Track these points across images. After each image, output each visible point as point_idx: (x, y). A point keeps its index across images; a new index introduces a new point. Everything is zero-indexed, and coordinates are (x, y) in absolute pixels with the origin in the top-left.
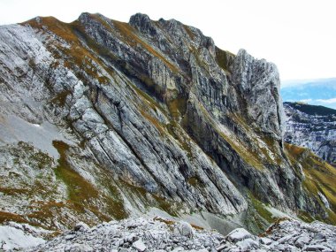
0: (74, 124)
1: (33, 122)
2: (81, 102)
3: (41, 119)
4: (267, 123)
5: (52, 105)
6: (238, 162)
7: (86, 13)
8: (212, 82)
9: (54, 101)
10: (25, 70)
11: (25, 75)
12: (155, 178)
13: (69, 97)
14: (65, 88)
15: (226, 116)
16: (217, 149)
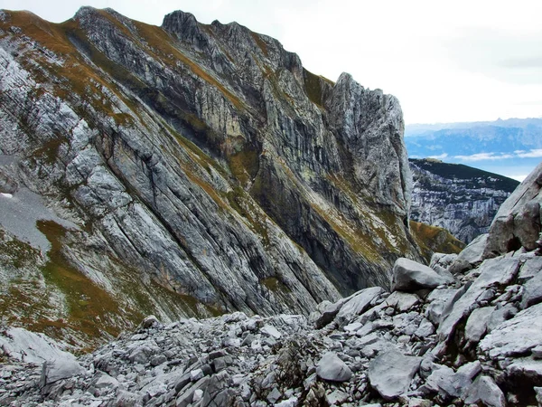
0: (74, 193)
2: (84, 156)
3: (14, 185)
4: (384, 189)
5: (34, 162)
6: (341, 251)
7: (88, 8)
8: (299, 124)
9: (38, 154)
12: (210, 279)
13: (64, 147)
15: (321, 179)
16: (309, 232)
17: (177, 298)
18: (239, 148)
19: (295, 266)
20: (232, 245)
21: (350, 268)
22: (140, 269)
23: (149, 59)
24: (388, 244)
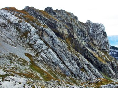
0: (33, 46)
1: (13, 45)
3: (16, 44)
4: (103, 46)
5: (21, 38)
6: (97, 61)
7: (28, 7)
8: (82, 31)
9: (22, 36)
10: (6, 24)
11: (7, 26)
12: (69, 69)
13: (29, 34)
14: (26, 31)
15: (88, 44)
16: (88, 56)
17: (62, 75)
18: (67, 37)
19: (87, 65)
20: (73, 60)
21: (99, 65)
22: (52, 67)
23: (43, 17)
24: (107, 59)
